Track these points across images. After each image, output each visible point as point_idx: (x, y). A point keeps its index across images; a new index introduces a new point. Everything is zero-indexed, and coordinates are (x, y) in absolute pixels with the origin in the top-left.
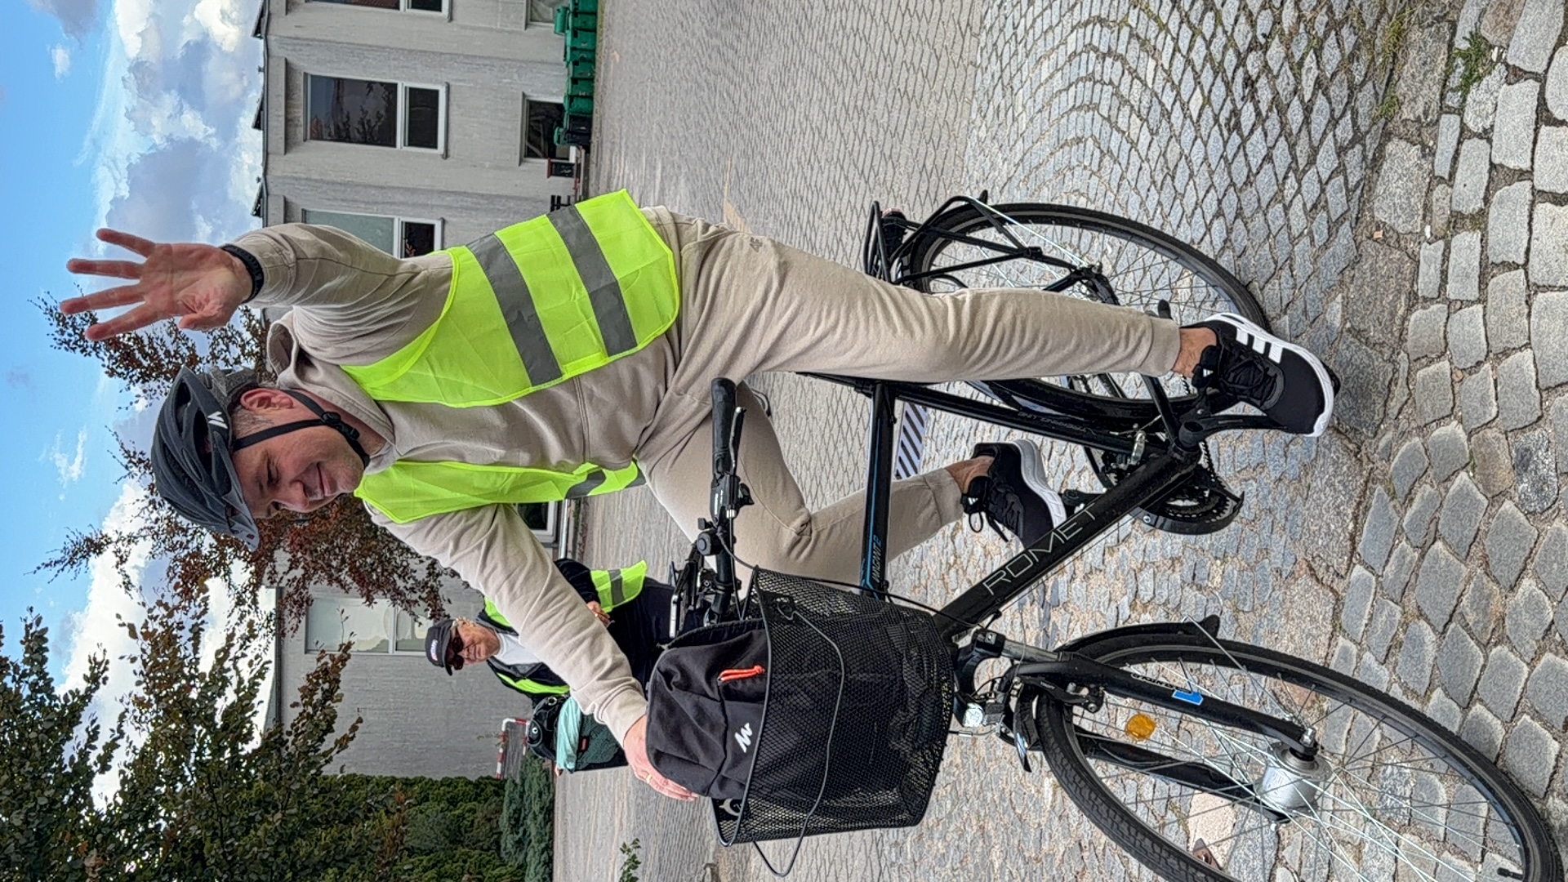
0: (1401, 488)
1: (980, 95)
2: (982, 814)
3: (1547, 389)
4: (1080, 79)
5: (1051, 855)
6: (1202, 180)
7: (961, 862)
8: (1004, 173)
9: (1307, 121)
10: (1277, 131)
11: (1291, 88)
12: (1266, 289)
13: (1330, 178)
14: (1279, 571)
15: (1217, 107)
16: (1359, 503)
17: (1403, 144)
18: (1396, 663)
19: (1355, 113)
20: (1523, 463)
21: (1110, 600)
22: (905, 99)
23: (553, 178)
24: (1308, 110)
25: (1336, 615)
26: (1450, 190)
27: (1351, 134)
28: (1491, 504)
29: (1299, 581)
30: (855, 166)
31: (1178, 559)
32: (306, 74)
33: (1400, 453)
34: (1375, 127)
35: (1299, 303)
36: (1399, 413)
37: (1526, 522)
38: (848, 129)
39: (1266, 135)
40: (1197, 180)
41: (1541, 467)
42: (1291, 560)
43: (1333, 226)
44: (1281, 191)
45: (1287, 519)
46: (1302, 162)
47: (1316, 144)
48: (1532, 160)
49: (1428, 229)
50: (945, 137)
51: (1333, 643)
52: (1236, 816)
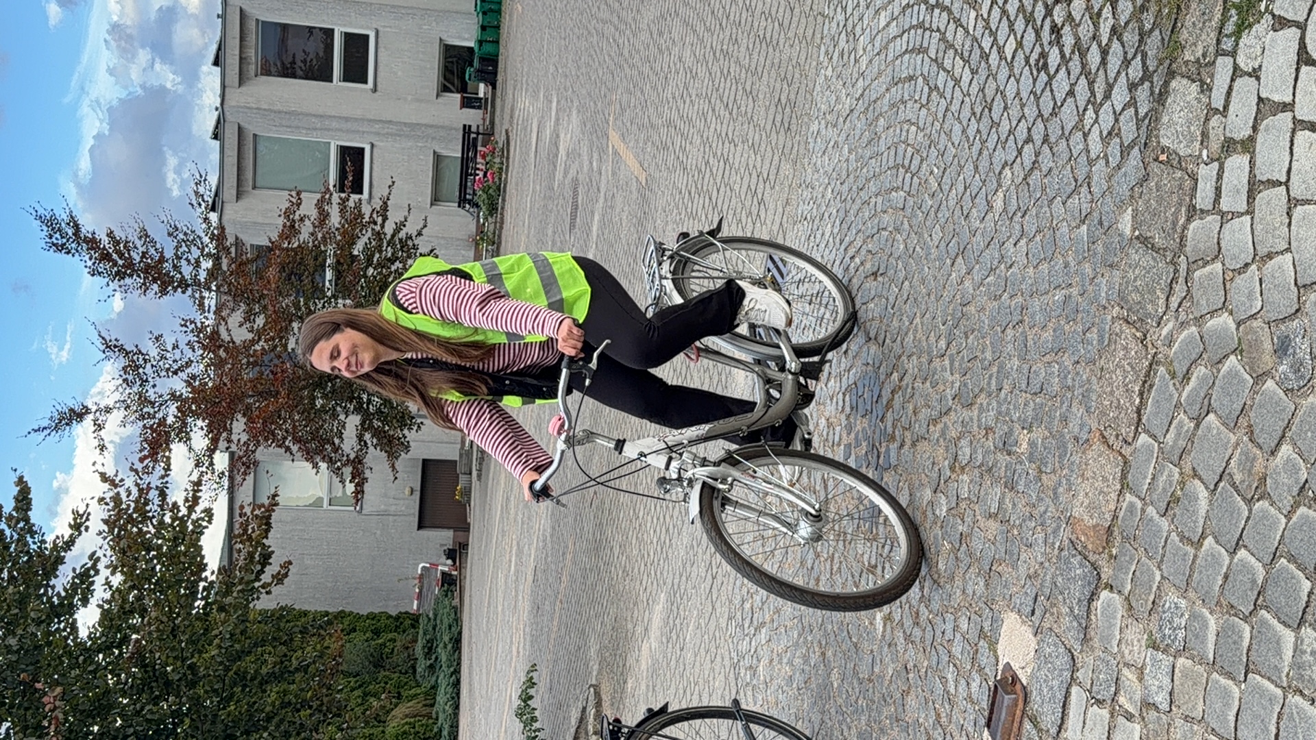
0: (1180, 369)
1: (827, 40)
2: (824, 643)
3: (1304, 286)
4: (912, 27)
5: (881, 677)
6: (1015, 112)
7: (806, 683)
8: (847, 106)
9: (1104, 62)
10: (1078, 70)
11: (1090, 35)
12: (1068, 203)
13: (1123, 110)
14: (1076, 439)
15: (1028, 51)
16: (1145, 382)
17: (1185, 81)
18: (1175, 515)
19: (1144, 56)
20: (1283, 348)
21: (934, 464)
22: (764, 45)
23: (464, 110)
24: (1104, 53)
25: (1124, 476)
26: (1224, 120)
27: (1141, 73)
28: (1255, 383)
29: (1093, 448)
30: (722, 101)
31: (991, 429)
32: (257, 20)
33: (1179, 340)
34: (1161, 67)
35: (1096, 214)
36: (1179, 307)
37: (1285, 397)
38: (715, 69)
39: (1069, 74)
40: (1010, 112)
41: (1298, 351)
42: (1086, 429)
43: (1125, 151)
44: (1081, 121)
45: (1083, 396)
46: (1099, 97)
47: (1111, 81)
48: (1294, 94)
49: (1205, 153)
50: (797, 75)
51: (1121, 499)
52: (1038, 644)
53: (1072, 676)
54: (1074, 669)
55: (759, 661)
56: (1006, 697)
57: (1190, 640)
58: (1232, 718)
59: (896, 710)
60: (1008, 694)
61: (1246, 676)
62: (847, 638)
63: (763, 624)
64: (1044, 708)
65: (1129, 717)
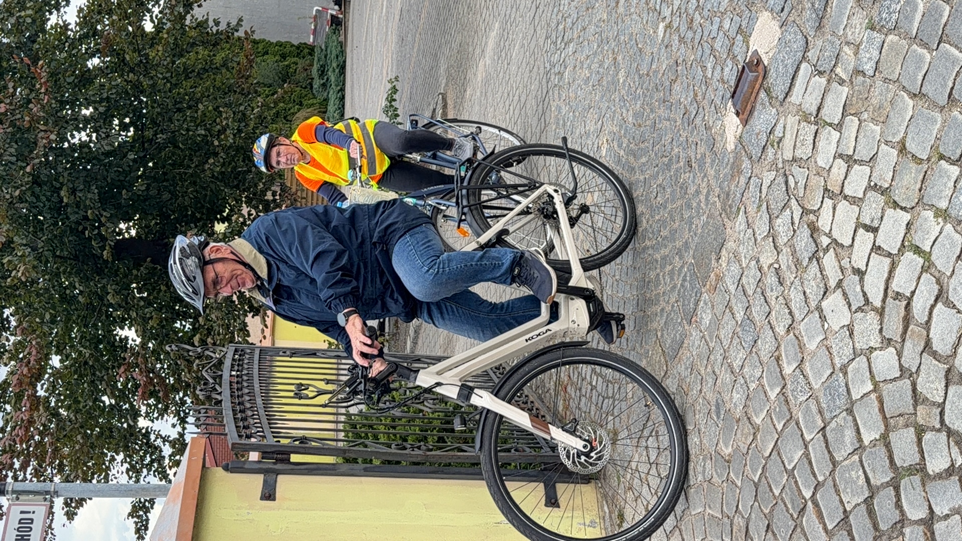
2: (616, 50)
5: (657, 72)
7: (599, 81)
52: (782, 33)
53: (804, 55)
54: (806, 49)
55: (566, 68)
56: (751, 74)
57: (901, 21)
58: (920, 78)
59: (664, 94)
60: (751, 72)
61: (938, 46)
62: (635, 45)
63: (571, 41)
64: (777, 82)
65: (842, 82)
